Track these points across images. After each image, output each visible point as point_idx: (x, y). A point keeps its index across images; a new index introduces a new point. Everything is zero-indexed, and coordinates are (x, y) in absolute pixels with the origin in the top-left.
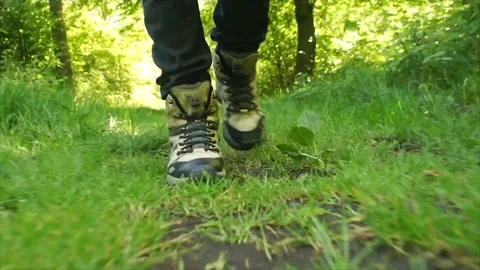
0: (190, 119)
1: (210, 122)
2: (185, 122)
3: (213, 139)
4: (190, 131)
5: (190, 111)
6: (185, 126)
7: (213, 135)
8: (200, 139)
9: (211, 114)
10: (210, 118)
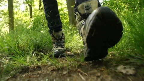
0: (58, 40)
1: (63, 41)
2: (56, 41)
3: (63, 45)
4: (57, 43)
5: (57, 38)
6: (56, 42)
7: (63, 44)
8: (60, 45)
9: (63, 39)
10: (62, 40)
